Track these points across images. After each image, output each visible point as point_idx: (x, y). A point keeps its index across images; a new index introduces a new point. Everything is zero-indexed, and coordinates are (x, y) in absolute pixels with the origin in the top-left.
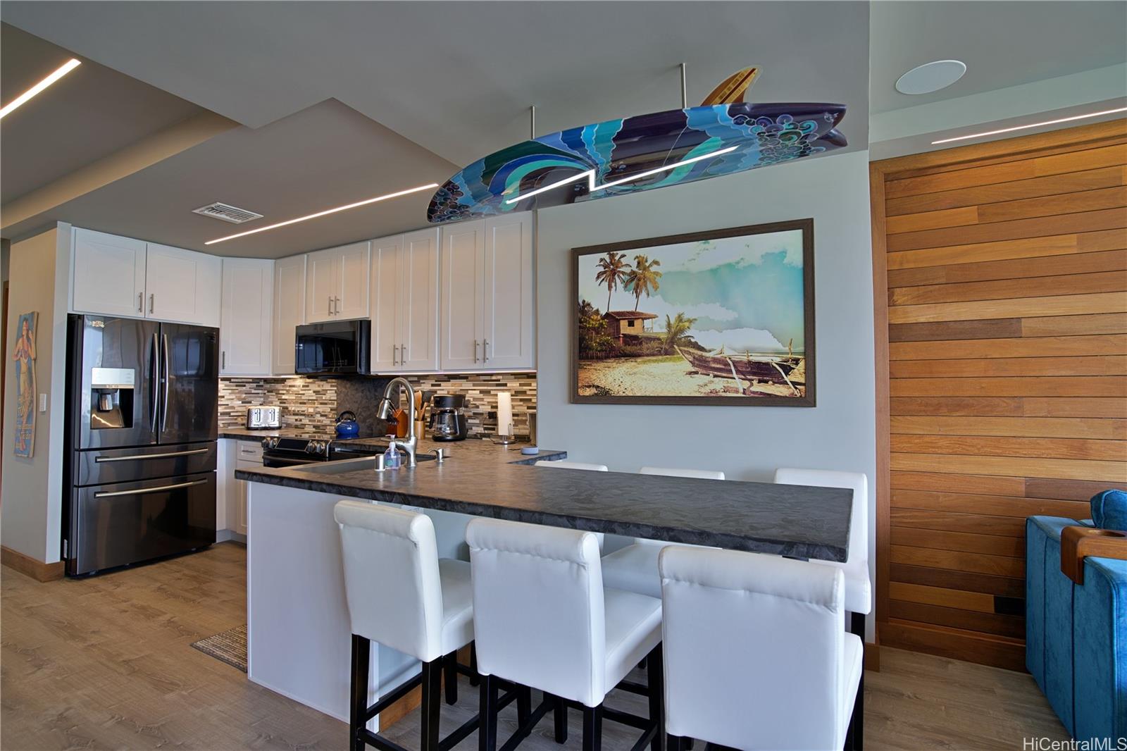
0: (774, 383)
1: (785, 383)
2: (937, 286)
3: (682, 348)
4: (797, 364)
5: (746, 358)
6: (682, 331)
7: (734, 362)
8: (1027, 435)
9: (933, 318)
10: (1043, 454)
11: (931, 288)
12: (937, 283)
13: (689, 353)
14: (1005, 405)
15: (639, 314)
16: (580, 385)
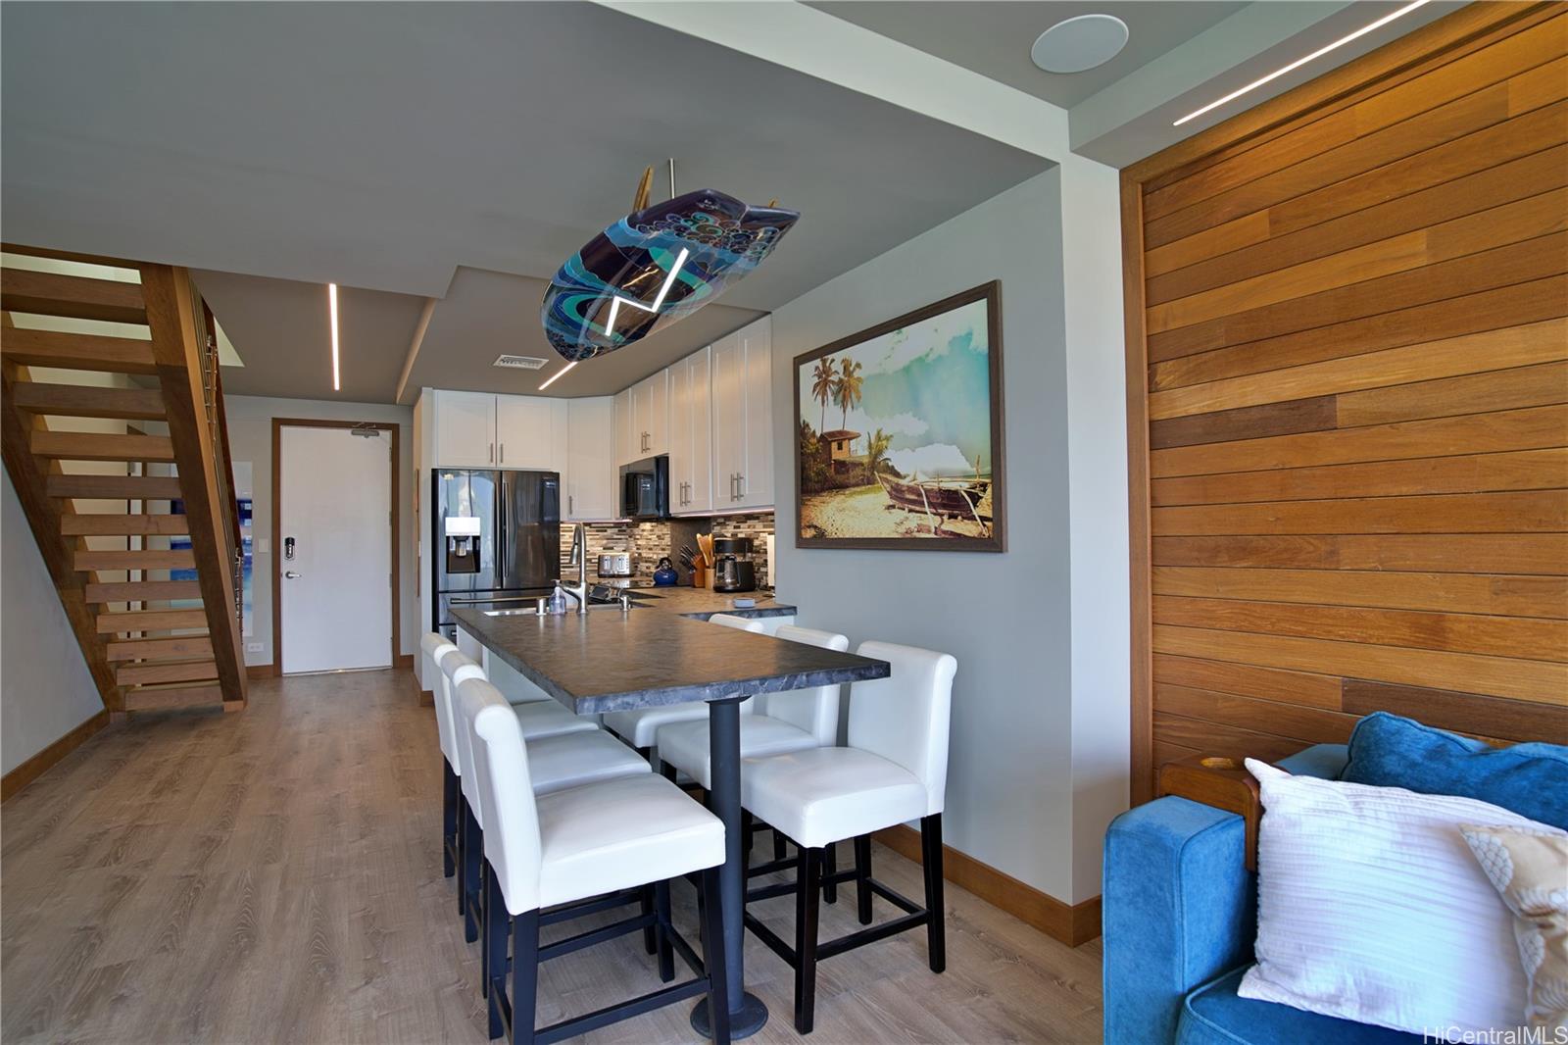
0: (964, 518)
1: (973, 518)
2: (1213, 353)
3: (881, 475)
4: (984, 491)
5: (936, 484)
6: (880, 452)
7: (926, 491)
8: (1345, 602)
9: (1208, 406)
10: (1371, 636)
11: (1206, 356)
12: (1211, 348)
13: (888, 481)
14: (1311, 548)
15: (847, 433)
16: (803, 525)
